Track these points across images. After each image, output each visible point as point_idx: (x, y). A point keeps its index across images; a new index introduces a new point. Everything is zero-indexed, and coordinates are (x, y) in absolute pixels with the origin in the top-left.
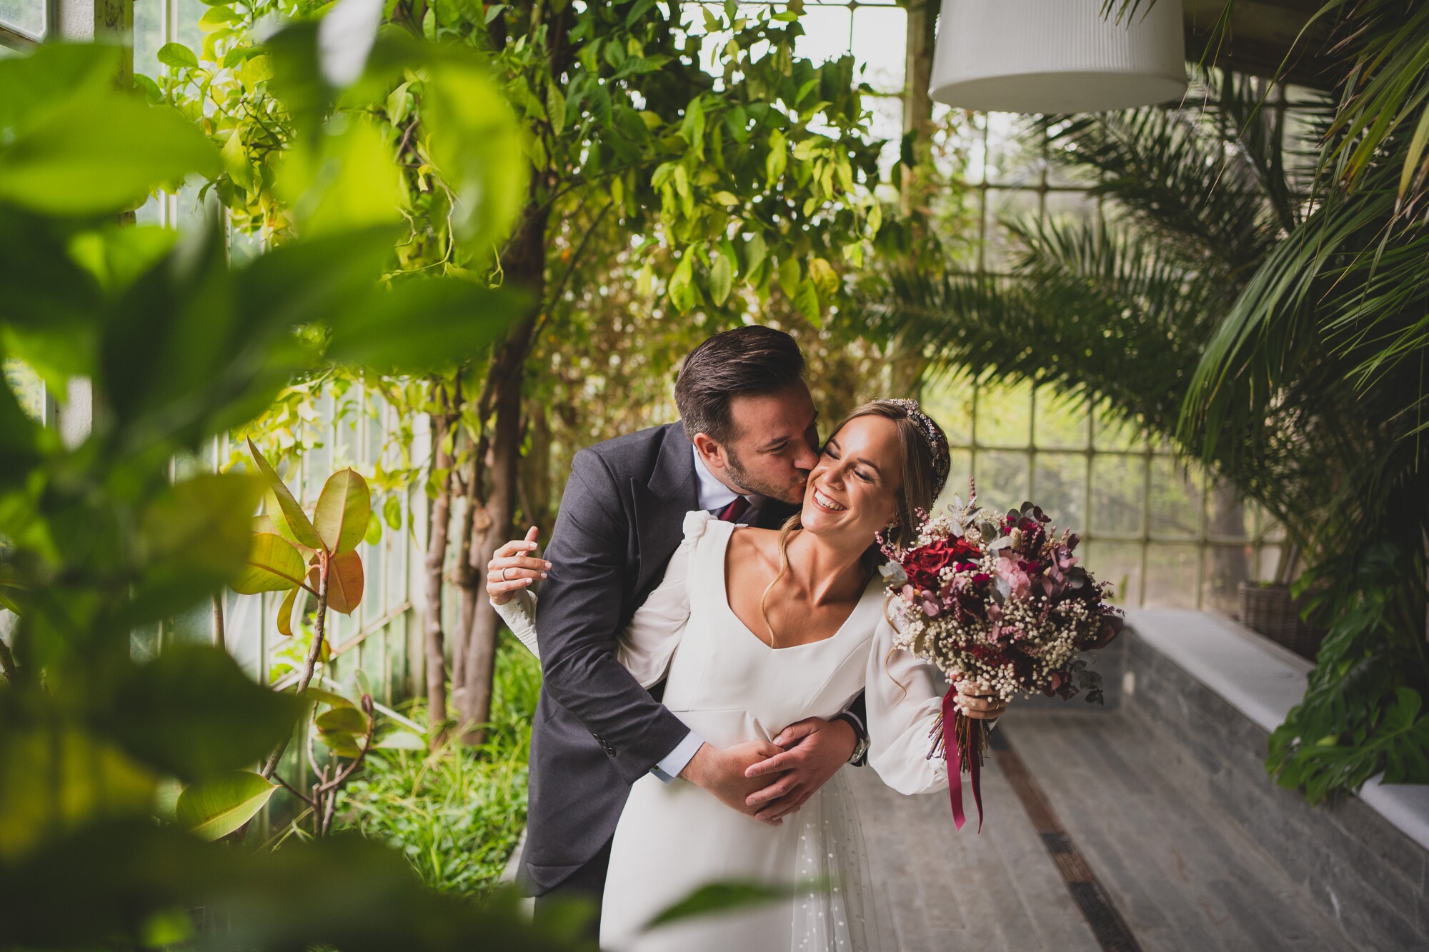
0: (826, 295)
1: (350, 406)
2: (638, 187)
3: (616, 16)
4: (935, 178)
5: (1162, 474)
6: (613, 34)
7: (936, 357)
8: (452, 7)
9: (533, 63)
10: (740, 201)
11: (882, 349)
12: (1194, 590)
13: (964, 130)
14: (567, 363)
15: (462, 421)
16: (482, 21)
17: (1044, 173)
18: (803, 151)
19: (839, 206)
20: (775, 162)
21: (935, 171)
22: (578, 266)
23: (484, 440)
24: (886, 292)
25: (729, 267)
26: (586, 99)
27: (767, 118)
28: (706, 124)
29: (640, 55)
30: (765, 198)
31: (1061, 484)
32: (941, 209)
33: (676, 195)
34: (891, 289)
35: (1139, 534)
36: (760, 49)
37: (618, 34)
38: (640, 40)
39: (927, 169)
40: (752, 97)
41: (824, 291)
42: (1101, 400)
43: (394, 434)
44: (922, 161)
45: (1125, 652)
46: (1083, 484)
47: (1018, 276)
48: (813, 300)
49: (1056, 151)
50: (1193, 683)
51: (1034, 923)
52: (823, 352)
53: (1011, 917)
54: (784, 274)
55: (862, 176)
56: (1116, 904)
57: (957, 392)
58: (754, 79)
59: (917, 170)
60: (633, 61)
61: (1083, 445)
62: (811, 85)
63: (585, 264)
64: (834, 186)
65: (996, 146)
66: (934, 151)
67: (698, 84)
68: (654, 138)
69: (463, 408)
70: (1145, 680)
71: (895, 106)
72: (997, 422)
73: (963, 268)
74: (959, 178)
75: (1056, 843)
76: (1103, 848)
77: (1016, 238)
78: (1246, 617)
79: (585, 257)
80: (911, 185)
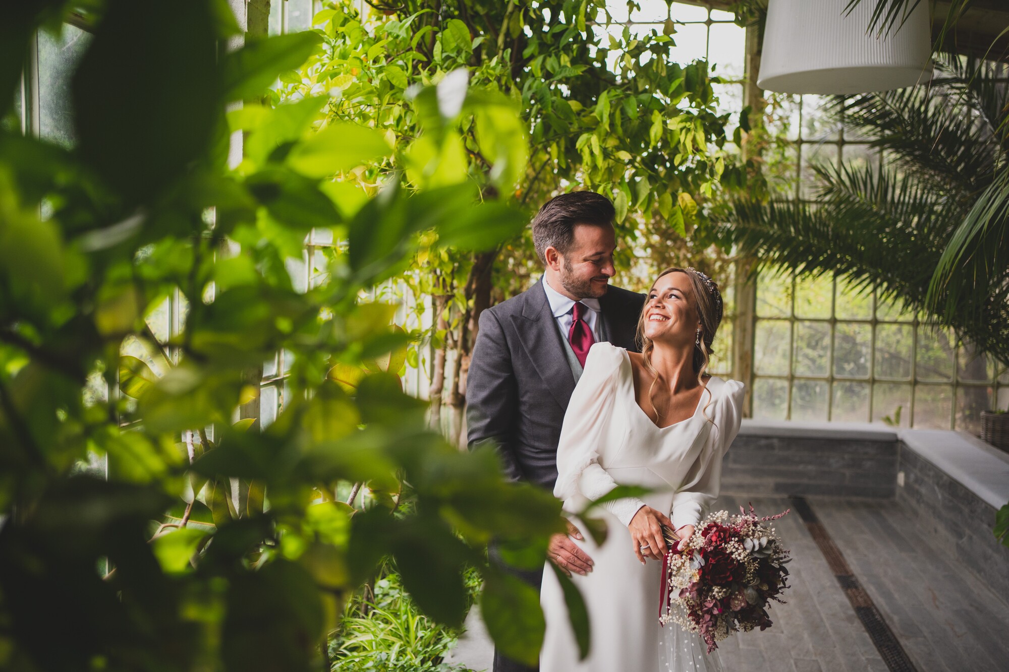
0: (689, 216)
1: (385, 290)
2: (566, 148)
3: (553, 39)
4: (765, 137)
5: (927, 337)
6: (551, 52)
7: (764, 257)
8: (452, 40)
9: (502, 73)
10: (632, 157)
11: (728, 252)
12: (950, 418)
13: (785, 104)
14: (519, 264)
15: (455, 299)
16: (469, 47)
17: (842, 132)
18: (674, 124)
19: (698, 157)
20: (656, 131)
21: (766, 132)
22: (527, 200)
23: (468, 311)
24: (730, 214)
25: (625, 199)
26: (534, 94)
27: (650, 103)
28: (611, 107)
29: (569, 65)
30: (649, 153)
31: (855, 344)
32: (770, 157)
33: (592, 153)
34: (734, 212)
35: (910, 378)
36: (646, 57)
37: (553, 51)
38: (568, 55)
39: (761, 131)
40: (641, 89)
41: (687, 214)
42: (881, 284)
43: (411, 308)
44: (756, 126)
45: (899, 458)
46: (870, 344)
47: (820, 202)
48: (680, 220)
49: (849, 117)
50: (945, 478)
51: (831, 632)
52: (689, 256)
53: (815, 627)
54: (661, 203)
55: (714, 137)
56: (887, 622)
57: (781, 281)
58: (642, 78)
59: (753, 132)
60: (564, 69)
61: (870, 318)
62: (679, 81)
63: (532, 198)
64: (693, 146)
65: (809, 113)
66: (765, 118)
67: (605, 80)
68: (577, 117)
69: (455, 291)
70: (912, 476)
71: (738, 89)
72: (809, 302)
73: (784, 198)
74: (782, 136)
75: (847, 582)
76: (880, 586)
77: (820, 177)
78: (986, 435)
79: (531, 194)
80: (749, 142)
